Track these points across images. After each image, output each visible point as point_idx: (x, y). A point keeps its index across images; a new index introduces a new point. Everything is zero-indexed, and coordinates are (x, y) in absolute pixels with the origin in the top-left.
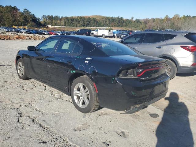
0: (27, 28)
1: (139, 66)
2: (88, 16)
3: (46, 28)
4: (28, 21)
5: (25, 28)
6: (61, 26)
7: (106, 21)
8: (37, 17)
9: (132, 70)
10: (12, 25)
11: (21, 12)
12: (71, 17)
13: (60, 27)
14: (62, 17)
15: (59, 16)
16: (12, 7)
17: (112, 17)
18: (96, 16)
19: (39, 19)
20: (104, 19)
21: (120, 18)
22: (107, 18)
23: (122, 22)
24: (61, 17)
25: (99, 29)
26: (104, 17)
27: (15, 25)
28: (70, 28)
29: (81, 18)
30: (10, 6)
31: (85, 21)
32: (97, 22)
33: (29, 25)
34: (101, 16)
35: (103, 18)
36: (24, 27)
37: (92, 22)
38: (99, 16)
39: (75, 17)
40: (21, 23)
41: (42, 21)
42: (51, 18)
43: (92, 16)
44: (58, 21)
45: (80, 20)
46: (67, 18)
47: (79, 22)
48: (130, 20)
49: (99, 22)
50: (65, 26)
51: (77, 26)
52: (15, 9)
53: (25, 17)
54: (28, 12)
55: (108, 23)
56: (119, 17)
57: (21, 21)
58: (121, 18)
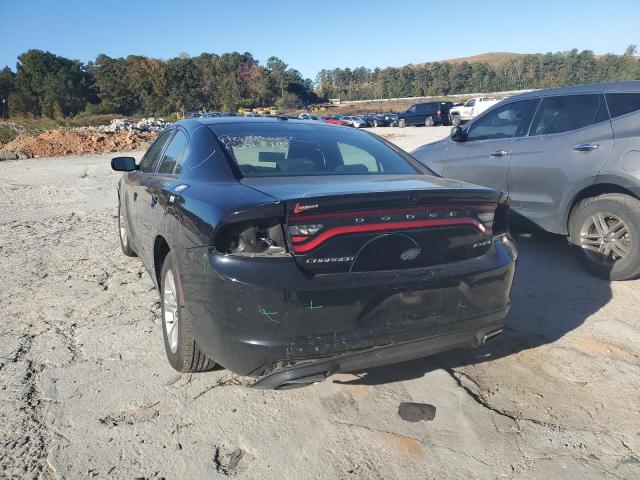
0: (273, 113)
1: (296, 211)
2: (460, 59)
3: (327, 107)
4: (276, 92)
5: (268, 113)
6: (373, 98)
7: (525, 71)
8: (304, 78)
9: (278, 226)
10: (238, 107)
11: (261, 68)
12: (405, 67)
13: (369, 103)
14: (377, 70)
15: (367, 67)
16: (240, 56)
17: (549, 55)
18: (491, 54)
19: (309, 81)
20: (519, 65)
21: (579, 53)
22: (529, 60)
23: (586, 68)
24: (373, 71)
25: (478, 99)
26: (520, 57)
27: (244, 106)
28: (398, 102)
29: (437, 66)
30: (235, 54)
31: (451, 75)
32: (493, 75)
33: (280, 101)
34: (508, 55)
35: (514, 59)
36: (267, 109)
37: (474, 76)
38: (500, 56)
39: (419, 66)
40: (261, 100)
41: (317, 88)
42: (345, 76)
43: (478, 57)
44: (366, 84)
45: (433, 74)
46: (393, 72)
47: (432, 80)
48: (622, 57)
49: (498, 74)
50: (385, 97)
51: (423, 95)
52: (246, 60)
53: (272, 81)
54: (280, 66)
55: (531, 74)
56: (575, 51)
57: (260, 92)
58: (585, 52)
